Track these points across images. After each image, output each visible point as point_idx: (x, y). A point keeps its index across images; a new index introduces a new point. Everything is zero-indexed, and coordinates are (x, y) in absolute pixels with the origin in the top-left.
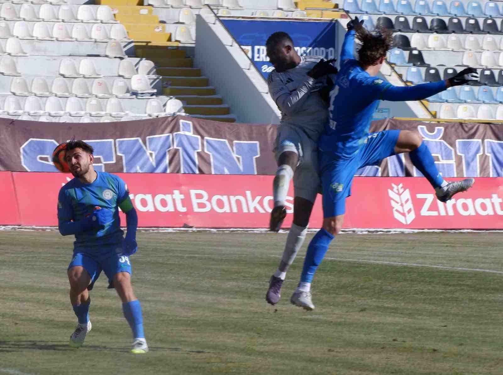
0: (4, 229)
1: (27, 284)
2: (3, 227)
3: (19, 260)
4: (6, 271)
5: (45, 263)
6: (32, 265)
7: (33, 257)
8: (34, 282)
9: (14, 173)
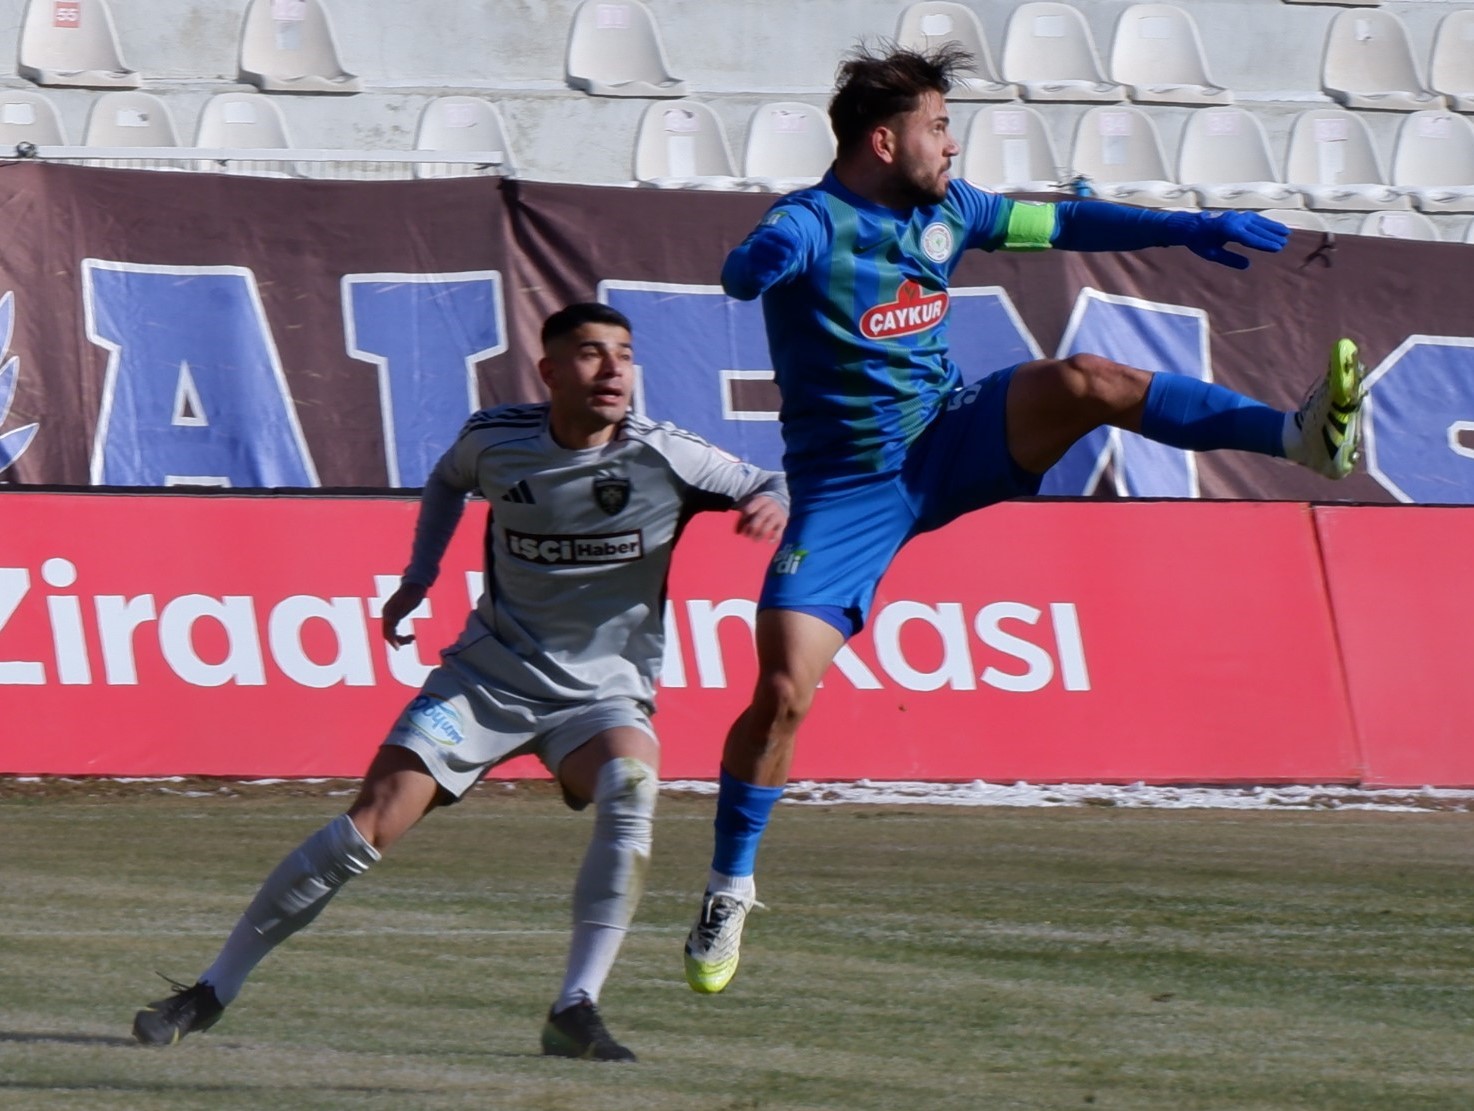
0: (1273, 801)
1: (1328, 1073)
2: (1270, 793)
3: (1311, 951)
4: (1232, 1012)
5: (1435, 972)
6: (1370, 982)
7: (1379, 942)
8: (1369, 1062)
9: (1324, 513)
